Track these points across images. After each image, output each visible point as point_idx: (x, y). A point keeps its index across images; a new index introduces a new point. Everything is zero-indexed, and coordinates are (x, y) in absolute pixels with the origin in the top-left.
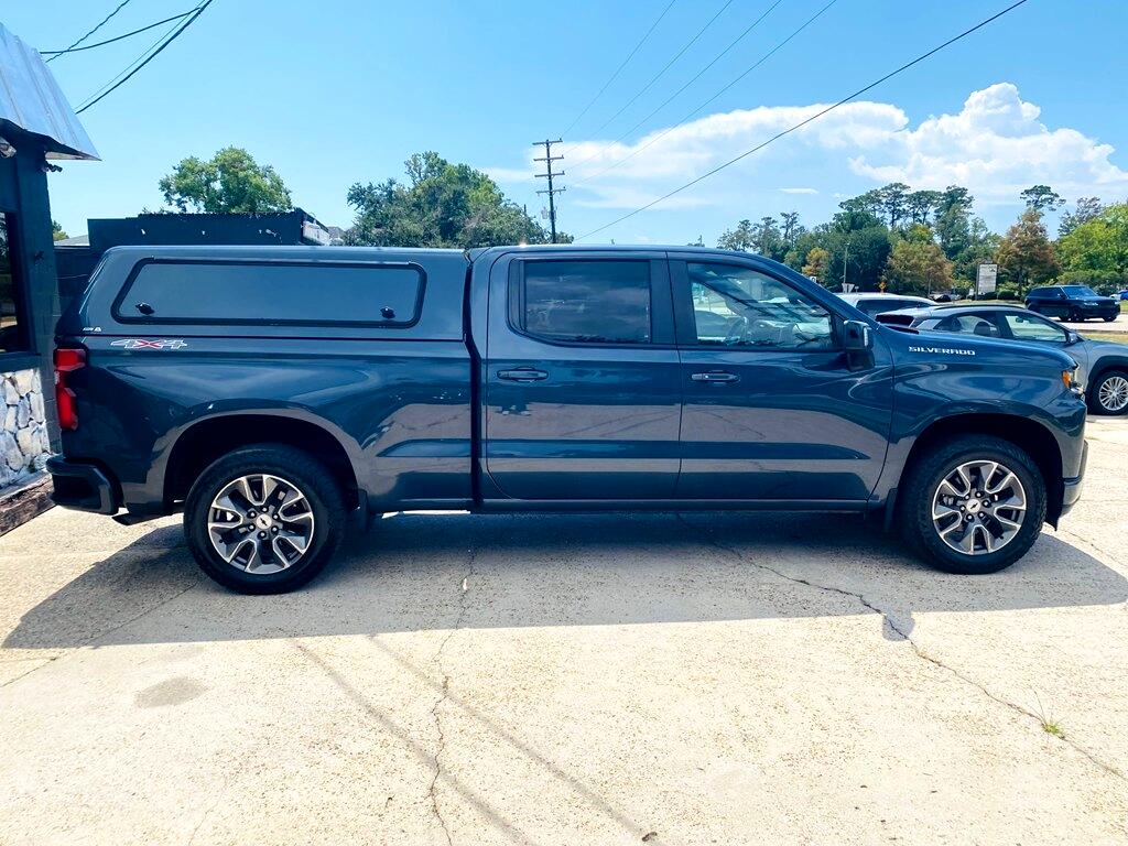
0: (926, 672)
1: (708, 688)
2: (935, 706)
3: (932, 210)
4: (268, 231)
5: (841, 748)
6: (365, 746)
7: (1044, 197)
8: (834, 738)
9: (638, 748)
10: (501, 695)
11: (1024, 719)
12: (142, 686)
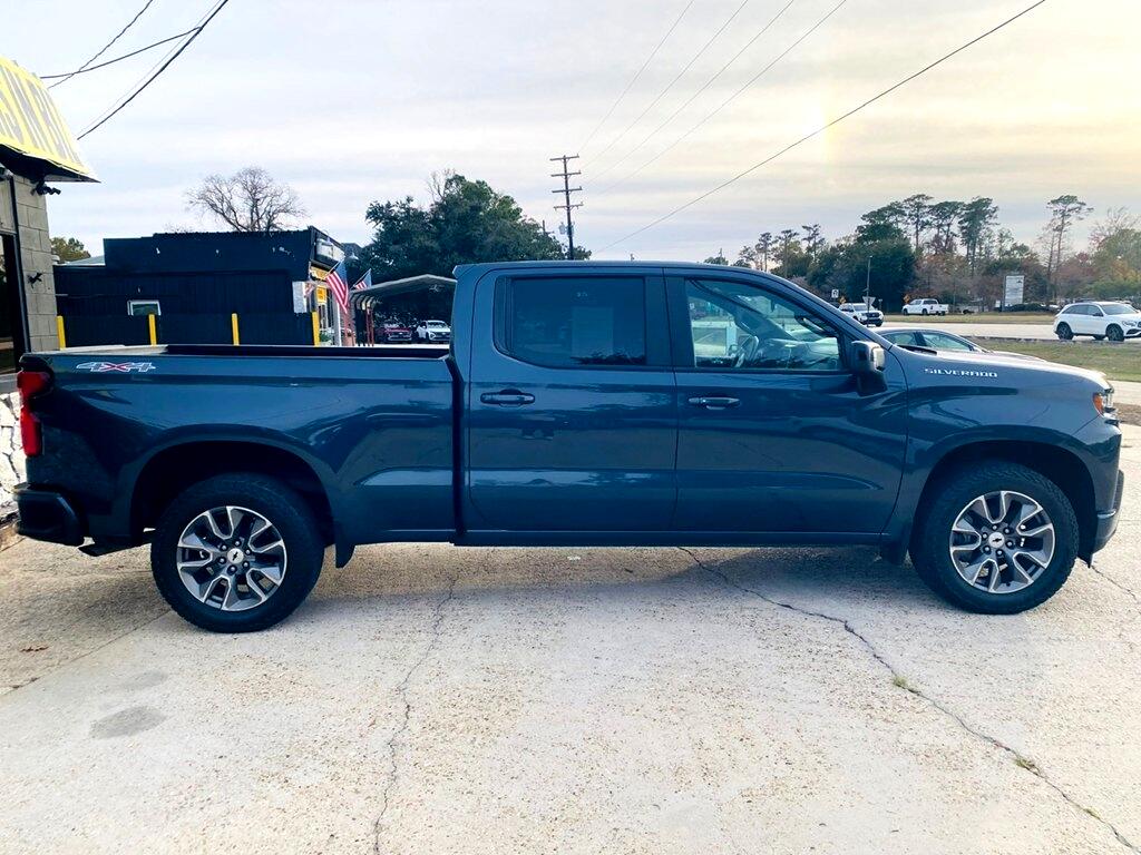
0: (903, 702)
1: (675, 718)
2: (906, 738)
3: (955, 221)
4: (282, 249)
5: (804, 783)
6: (314, 779)
7: (1071, 206)
8: (799, 773)
9: (595, 784)
10: (461, 726)
11: (999, 754)
12: (99, 716)
